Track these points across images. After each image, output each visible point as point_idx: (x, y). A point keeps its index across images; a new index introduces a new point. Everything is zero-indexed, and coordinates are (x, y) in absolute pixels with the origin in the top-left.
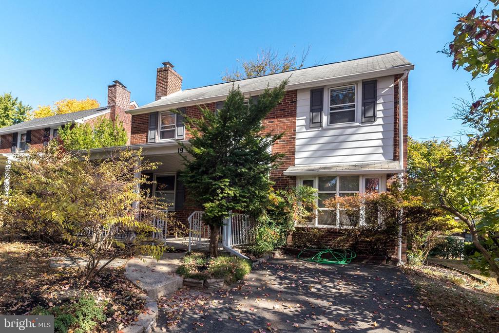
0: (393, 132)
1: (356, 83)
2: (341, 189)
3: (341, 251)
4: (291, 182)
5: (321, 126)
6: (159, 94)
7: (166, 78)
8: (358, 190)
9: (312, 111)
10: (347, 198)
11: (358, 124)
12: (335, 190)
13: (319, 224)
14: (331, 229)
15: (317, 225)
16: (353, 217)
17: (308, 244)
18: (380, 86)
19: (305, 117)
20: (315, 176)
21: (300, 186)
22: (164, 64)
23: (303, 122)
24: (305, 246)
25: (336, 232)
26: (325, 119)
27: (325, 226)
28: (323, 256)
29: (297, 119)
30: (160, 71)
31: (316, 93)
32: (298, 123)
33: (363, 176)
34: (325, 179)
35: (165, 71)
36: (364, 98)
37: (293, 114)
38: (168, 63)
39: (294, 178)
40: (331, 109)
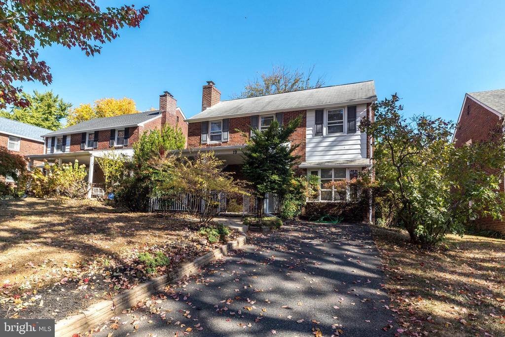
0: (366, 140)
1: (344, 107)
2: (335, 177)
3: (335, 216)
4: (303, 172)
5: (322, 135)
6: (205, 106)
7: (210, 94)
8: (345, 177)
9: (316, 124)
10: (338, 182)
11: (345, 134)
12: (331, 178)
13: (322, 200)
14: (329, 203)
15: (320, 201)
16: (342, 194)
17: (315, 213)
18: (358, 110)
19: (311, 128)
20: (318, 169)
21: (309, 174)
22: (208, 82)
23: (311, 132)
24: (313, 214)
25: (332, 205)
26: (325, 130)
27: (326, 201)
28: (324, 220)
29: (307, 129)
30: (205, 88)
31: (319, 113)
32: (307, 132)
33: (348, 168)
34: (325, 171)
35: (209, 88)
36: (348, 118)
37: (304, 125)
38: (211, 82)
39: (305, 170)
40: (329, 124)
